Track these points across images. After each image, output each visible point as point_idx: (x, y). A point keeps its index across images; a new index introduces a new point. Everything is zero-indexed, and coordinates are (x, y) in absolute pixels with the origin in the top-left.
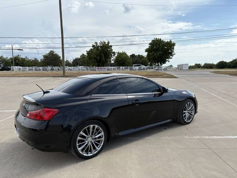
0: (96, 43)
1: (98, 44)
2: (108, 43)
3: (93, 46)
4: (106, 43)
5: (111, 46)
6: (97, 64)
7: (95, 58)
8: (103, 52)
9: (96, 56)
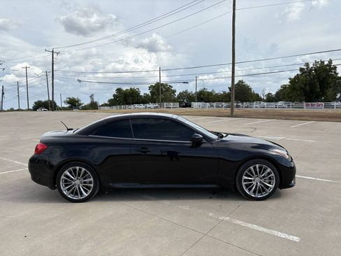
0: (307, 65)
1: (311, 66)
2: (330, 62)
3: (301, 70)
4: (326, 63)
5: (335, 68)
6: (304, 98)
7: (302, 89)
8: (318, 78)
9: (303, 86)
